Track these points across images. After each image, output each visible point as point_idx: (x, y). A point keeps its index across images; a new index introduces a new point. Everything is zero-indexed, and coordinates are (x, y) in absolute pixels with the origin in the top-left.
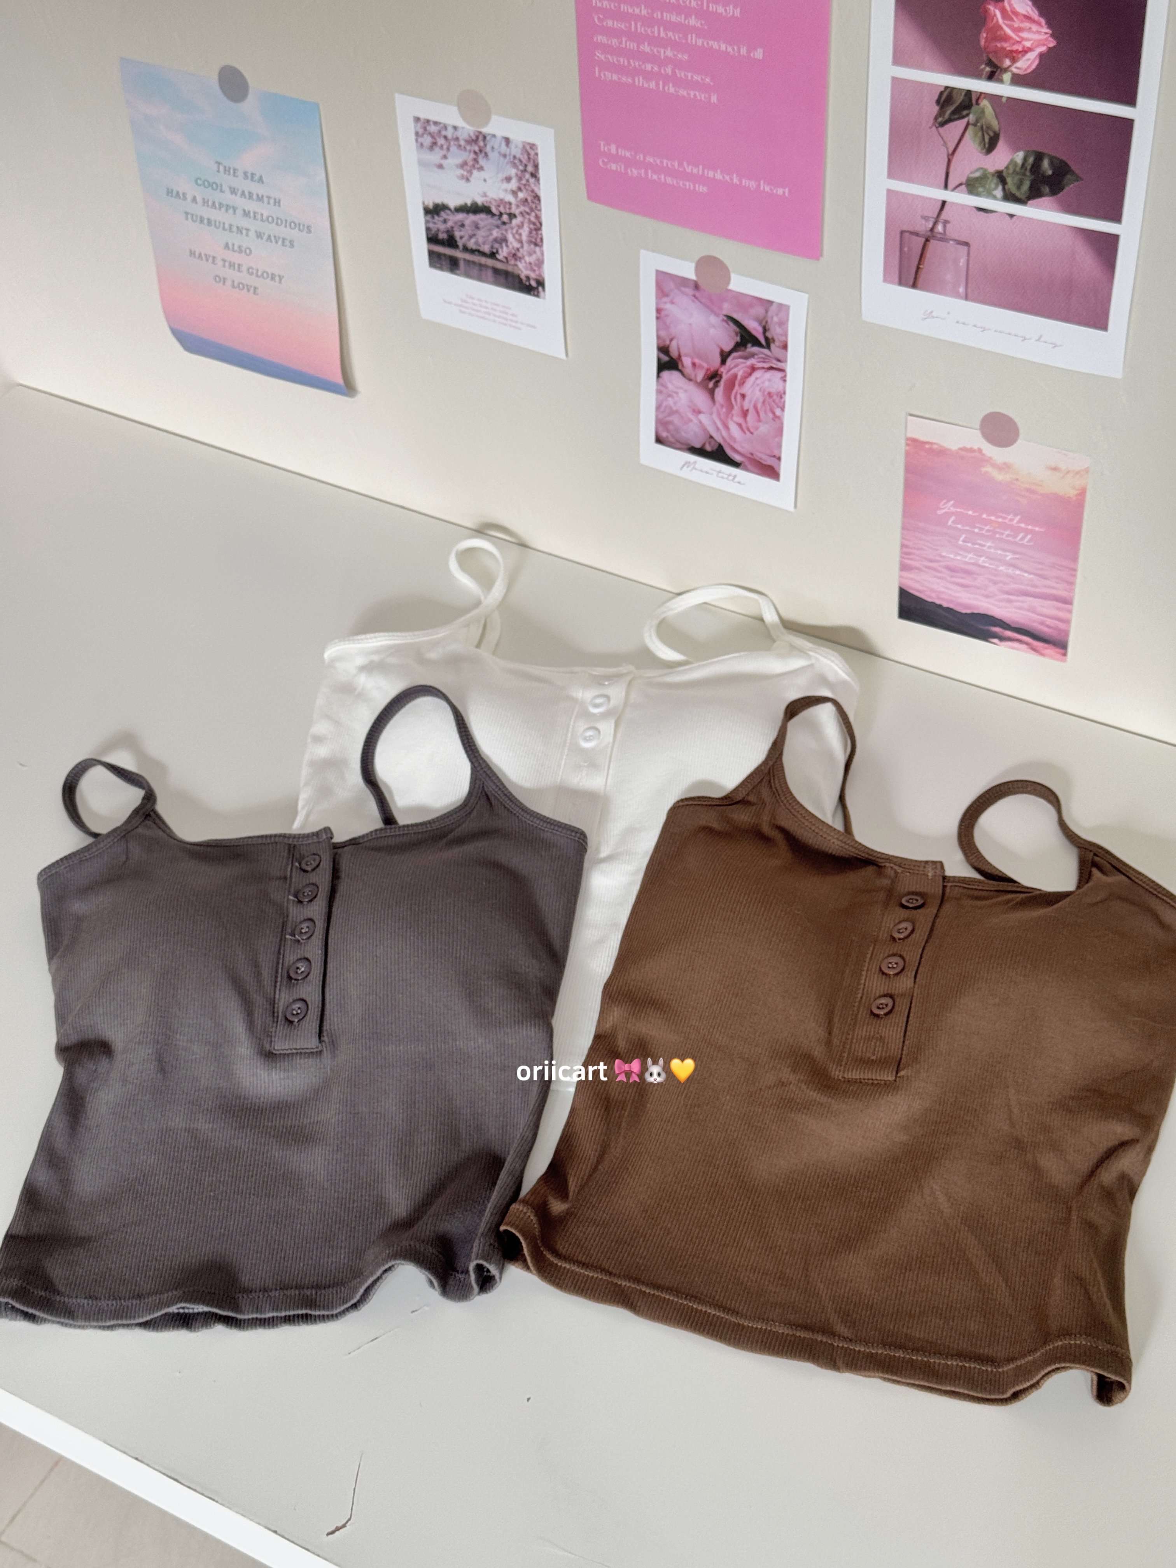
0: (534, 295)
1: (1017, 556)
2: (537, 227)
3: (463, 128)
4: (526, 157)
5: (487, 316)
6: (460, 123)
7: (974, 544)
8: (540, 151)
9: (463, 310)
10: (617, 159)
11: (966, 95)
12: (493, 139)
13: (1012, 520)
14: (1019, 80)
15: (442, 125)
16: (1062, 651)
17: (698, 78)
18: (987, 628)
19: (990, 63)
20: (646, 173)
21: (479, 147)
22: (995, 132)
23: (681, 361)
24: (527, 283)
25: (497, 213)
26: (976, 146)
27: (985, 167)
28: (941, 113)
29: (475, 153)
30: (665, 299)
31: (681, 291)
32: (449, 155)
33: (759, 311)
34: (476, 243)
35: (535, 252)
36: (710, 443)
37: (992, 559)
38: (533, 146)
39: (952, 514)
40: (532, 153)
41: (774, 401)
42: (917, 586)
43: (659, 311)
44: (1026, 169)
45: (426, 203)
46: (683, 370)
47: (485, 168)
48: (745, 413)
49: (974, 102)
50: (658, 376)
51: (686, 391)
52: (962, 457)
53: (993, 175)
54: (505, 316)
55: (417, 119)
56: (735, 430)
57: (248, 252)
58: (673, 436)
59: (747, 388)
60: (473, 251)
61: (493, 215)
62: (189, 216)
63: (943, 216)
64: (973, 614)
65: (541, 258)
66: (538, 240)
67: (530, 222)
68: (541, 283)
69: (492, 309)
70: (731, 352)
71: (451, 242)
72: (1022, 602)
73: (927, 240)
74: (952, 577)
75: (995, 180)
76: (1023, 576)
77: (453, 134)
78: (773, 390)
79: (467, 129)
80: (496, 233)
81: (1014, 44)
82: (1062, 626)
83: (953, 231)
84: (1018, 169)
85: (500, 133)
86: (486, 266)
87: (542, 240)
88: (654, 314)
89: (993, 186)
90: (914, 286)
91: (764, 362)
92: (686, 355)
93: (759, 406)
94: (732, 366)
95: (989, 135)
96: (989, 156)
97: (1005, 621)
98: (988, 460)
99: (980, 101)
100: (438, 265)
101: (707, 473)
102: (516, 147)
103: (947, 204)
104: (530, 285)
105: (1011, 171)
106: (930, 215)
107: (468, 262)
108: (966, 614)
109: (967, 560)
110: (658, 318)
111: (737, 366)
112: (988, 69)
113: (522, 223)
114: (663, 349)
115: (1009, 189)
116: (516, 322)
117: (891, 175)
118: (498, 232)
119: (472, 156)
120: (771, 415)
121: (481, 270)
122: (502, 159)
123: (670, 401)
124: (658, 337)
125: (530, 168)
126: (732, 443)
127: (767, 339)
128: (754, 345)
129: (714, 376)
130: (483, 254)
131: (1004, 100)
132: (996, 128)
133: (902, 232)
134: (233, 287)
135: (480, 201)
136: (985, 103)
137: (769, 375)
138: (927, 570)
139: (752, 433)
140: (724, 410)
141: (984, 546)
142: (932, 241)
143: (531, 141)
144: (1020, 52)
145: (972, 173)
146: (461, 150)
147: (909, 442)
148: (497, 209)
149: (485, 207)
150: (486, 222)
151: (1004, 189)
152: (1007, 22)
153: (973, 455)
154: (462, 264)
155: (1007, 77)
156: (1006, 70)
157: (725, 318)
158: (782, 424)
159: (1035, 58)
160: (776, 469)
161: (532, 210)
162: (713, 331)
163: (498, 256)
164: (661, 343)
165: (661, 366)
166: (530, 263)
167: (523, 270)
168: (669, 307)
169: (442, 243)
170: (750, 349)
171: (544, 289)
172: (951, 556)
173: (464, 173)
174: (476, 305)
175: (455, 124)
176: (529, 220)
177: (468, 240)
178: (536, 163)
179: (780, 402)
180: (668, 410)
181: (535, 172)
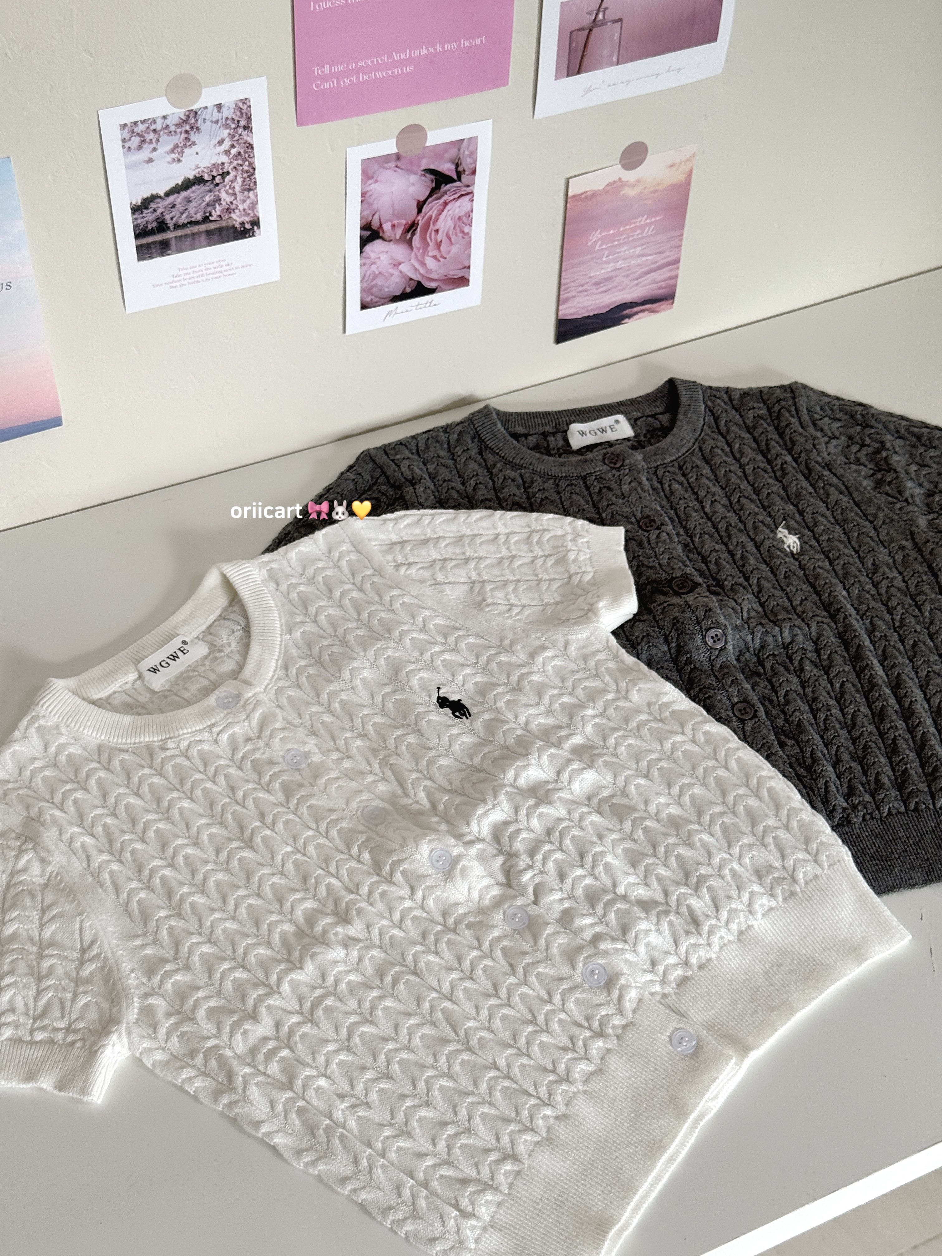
1: (644, 247)
2: (251, 173)
3: (172, 114)
4: (238, 113)
6: (170, 111)
7: (613, 255)
8: (252, 104)
9: (174, 285)
10: (330, 77)
12: (205, 111)
13: (641, 221)
15: (150, 122)
16: (672, 301)
18: (620, 314)
20: (358, 77)
21: (191, 124)
23: (382, 229)
24: (242, 229)
25: (210, 178)
29: (187, 132)
30: (370, 182)
31: (384, 168)
32: (158, 147)
33: (453, 152)
34: (187, 217)
35: (249, 197)
36: (409, 285)
37: (626, 259)
38: (245, 101)
39: (599, 240)
40: (245, 107)
41: (463, 222)
42: (572, 311)
43: (363, 195)
45: (134, 203)
46: (384, 235)
47: (196, 142)
50: (361, 252)
51: (387, 252)
54: (220, 269)
55: (124, 126)
56: (431, 263)
58: (376, 297)
59: (441, 222)
60: (184, 226)
61: (206, 182)
63: (603, 6)
64: (612, 309)
65: (255, 200)
66: (252, 185)
68: (255, 223)
69: (205, 269)
70: (426, 200)
72: (647, 279)
73: (591, 30)
74: (597, 289)
76: (648, 259)
77: (162, 123)
78: (463, 213)
79: (176, 113)
80: (208, 199)
82: (671, 282)
83: (609, 14)
85: (211, 103)
86: (199, 233)
87: (255, 182)
88: (359, 199)
90: (579, 72)
91: (456, 194)
92: (386, 222)
93: (450, 233)
94: (427, 211)
97: (635, 301)
98: (625, 184)
101: (406, 311)
102: (229, 108)
104: (245, 228)
106: (593, 9)
108: (606, 311)
109: (608, 270)
110: (362, 202)
111: (432, 208)
113: (236, 176)
114: (366, 227)
116: (231, 269)
118: (210, 196)
119: (183, 136)
120: (460, 235)
121: (194, 239)
122: (214, 125)
123: (373, 268)
124: (362, 218)
125: (243, 123)
126: (428, 276)
127: (458, 173)
128: (446, 184)
129: (412, 227)
130: (197, 223)
133: (571, 32)
135: (191, 175)
137: (458, 203)
138: (579, 294)
139: (445, 259)
140: (421, 251)
141: (621, 252)
142: (594, 30)
143: (243, 97)
146: (172, 135)
147: (569, 200)
148: (209, 175)
149: (198, 177)
150: (198, 193)
153: (615, 185)
154: (173, 243)
157: (423, 173)
158: (470, 238)
160: (467, 277)
161: (245, 160)
162: (412, 189)
163: (211, 218)
164: (364, 222)
165: (364, 242)
166: (244, 210)
167: (237, 219)
168: (373, 187)
169: (152, 232)
170: (444, 188)
171: (259, 227)
172: (598, 273)
173: (175, 156)
174: (189, 274)
175: (164, 114)
176: (242, 170)
177: (180, 217)
178: (249, 115)
179: (468, 220)
180: (371, 277)
181: (248, 124)
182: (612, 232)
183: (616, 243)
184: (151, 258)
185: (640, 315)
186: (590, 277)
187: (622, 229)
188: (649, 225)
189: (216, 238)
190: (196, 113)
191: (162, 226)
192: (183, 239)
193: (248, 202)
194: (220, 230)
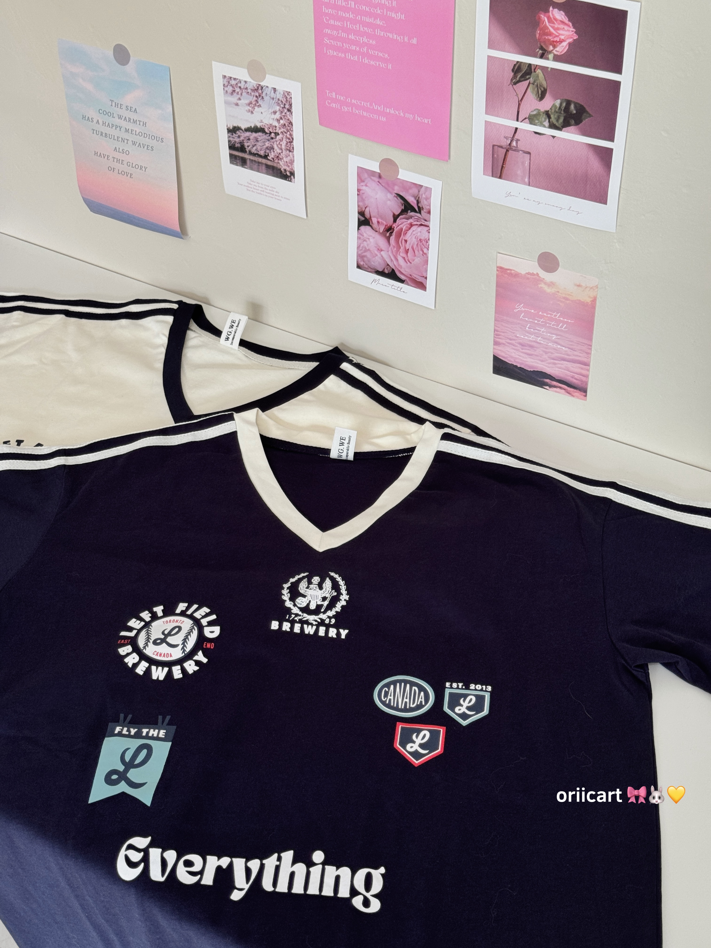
0: (289, 181)
1: (558, 337)
2: (291, 141)
3: (250, 82)
4: (285, 100)
5: (262, 193)
6: (249, 79)
7: (534, 330)
8: (292, 96)
9: (249, 189)
10: (335, 101)
11: (528, 66)
12: (267, 89)
13: (555, 316)
14: (557, 59)
15: (238, 80)
16: (584, 394)
17: (380, 54)
18: (542, 379)
19: (542, 48)
20: (352, 109)
21: (259, 93)
22: (544, 88)
23: (371, 220)
24: (285, 174)
25: (268, 132)
26: (534, 96)
27: (539, 109)
28: (515, 76)
30: (362, 184)
31: (371, 179)
32: (242, 98)
33: (414, 191)
34: (256, 150)
35: (289, 155)
36: (387, 269)
37: (544, 339)
38: (289, 93)
39: (522, 312)
40: (289, 97)
41: (423, 244)
42: (503, 354)
43: (359, 190)
44: (562, 109)
45: (229, 126)
46: (372, 225)
47: (261, 106)
48: (407, 251)
49: (533, 71)
50: (358, 229)
51: (374, 238)
52: (528, 278)
53: (543, 113)
54: (272, 193)
55: (225, 77)
56: (401, 261)
57: (127, 153)
58: (366, 264)
59: (408, 237)
60: (254, 155)
61: (267, 133)
62: (95, 132)
63: (516, 137)
64: (534, 371)
65: (293, 159)
66: (291, 148)
67: (287, 137)
68: (292, 174)
69: (266, 189)
70: (399, 215)
71: (242, 149)
72: (562, 364)
73: (507, 151)
74: (522, 349)
75: (545, 116)
76: (562, 349)
77: (245, 85)
78: (422, 238)
79: (252, 83)
80: (267, 144)
81: (555, 37)
82: (584, 379)
83: (522, 145)
84: (557, 110)
85: (270, 86)
87: (293, 148)
88: (356, 192)
89: (543, 119)
90: (500, 177)
91: (418, 221)
92: (374, 217)
93: (415, 246)
94: (399, 224)
95: (541, 89)
96: (541, 102)
97: (551, 375)
98: (542, 280)
99: (536, 70)
100: (235, 163)
101: (385, 286)
102: (280, 93)
103: (518, 129)
104: (286, 174)
105: (553, 111)
106: (509, 136)
107: (252, 161)
108: (530, 371)
109: (531, 339)
110: (358, 195)
111: (402, 223)
112: (541, 52)
113: (282, 138)
114: (361, 213)
115: (552, 121)
116: (279, 196)
117: (487, 113)
118: (268, 143)
119: (255, 98)
120: (421, 252)
122: (272, 100)
123: (365, 244)
124: (358, 206)
125: (287, 106)
126: (399, 269)
127: (419, 207)
128: (411, 212)
129: (389, 229)
130: (260, 156)
131: (549, 69)
132: (545, 86)
133: (494, 146)
134: (119, 173)
135: (259, 125)
136: (539, 71)
137: (420, 229)
138: (508, 345)
139: (411, 263)
140: (395, 249)
141: (540, 331)
142: (510, 151)
143: (288, 90)
144: (558, 42)
145: (532, 112)
146: (249, 95)
147: (498, 269)
148: (268, 130)
149: (261, 128)
150: (262, 138)
151: (549, 121)
152: (551, 25)
153: (534, 277)
155: (551, 56)
156: (550, 52)
157: (396, 195)
158: (428, 258)
159: (566, 46)
160: (425, 284)
161: (288, 130)
162: (388, 203)
163: (268, 158)
164: (360, 210)
165: (360, 223)
166: (287, 162)
167: (283, 166)
168: (365, 188)
169: (237, 149)
170: (410, 214)
171: (294, 177)
172: (522, 336)
173: (250, 109)
174: (256, 186)
175: (246, 80)
177: (252, 148)
178: (291, 103)
179: (427, 245)
180: (364, 249)
181: (290, 109)
182: (533, 311)
183: (536, 322)
185: (558, 390)
186: (516, 337)
188: (564, 323)
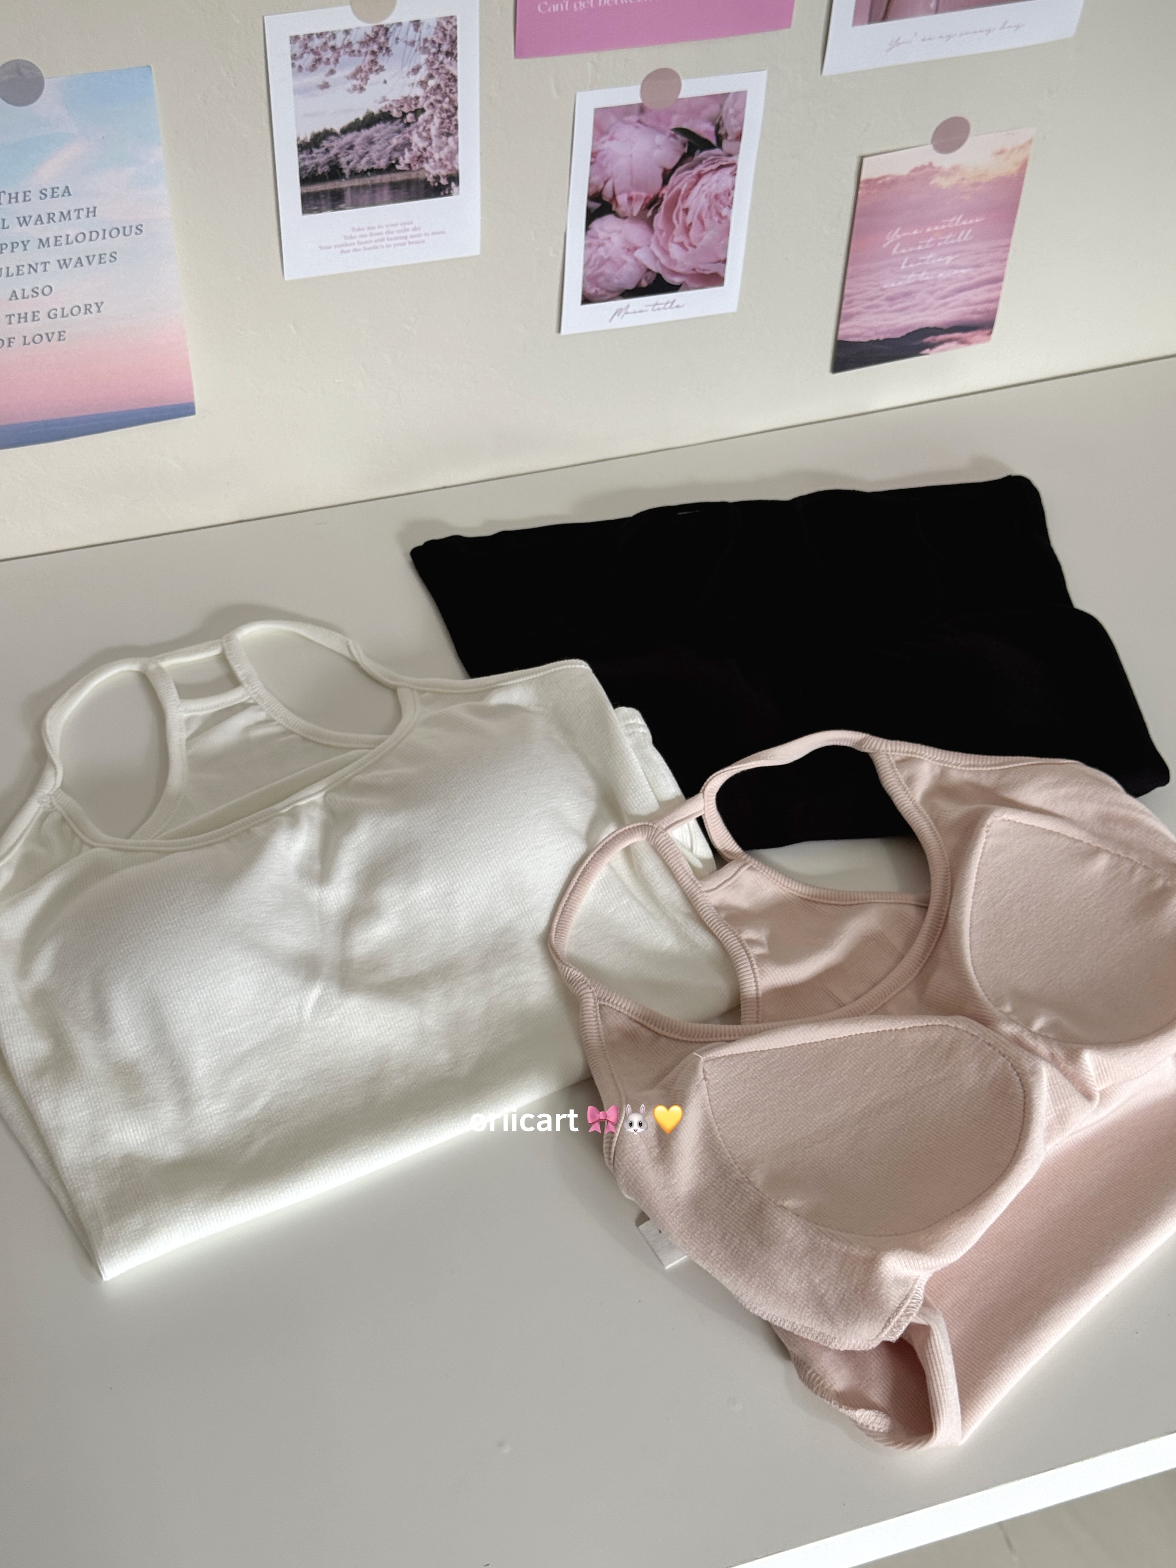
1: (957, 256)
2: (451, 113)
3: (358, 28)
4: (441, 35)
6: (354, 24)
7: (915, 263)
8: (458, 24)
9: (345, 248)
12: (399, 28)
13: (955, 222)
15: (328, 36)
16: (990, 330)
18: (919, 342)
21: (379, 44)
23: (616, 200)
24: (436, 185)
25: (400, 115)
29: (373, 53)
30: (603, 139)
31: (623, 121)
32: (337, 69)
33: (713, 109)
34: (368, 162)
35: (447, 144)
36: (646, 278)
37: (932, 270)
38: (450, 19)
39: (895, 243)
40: (449, 27)
41: (721, 203)
42: (857, 331)
43: (594, 155)
45: (302, 138)
46: (617, 210)
47: (386, 67)
50: (587, 228)
51: (620, 232)
52: (913, 179)
54: (404, 234)
55: (294, 39)
56: (675, 251)
57: (47, 291)
58: (602, 289)
59: (692, 200)
60: (364, 173)
61: (395, 119)
64: (909, 334)
65: (454, 148)
66: (452, 128)
68: (454, 178)
69: (387, 232)
70: (675, 168)
74: (891, 306)
76: (961, 273)
77: (345, 39)
78: (721, 190)
79: (362, 27)
80: (395, 141)
82: (990, 306)
85: (407, 18)
86: (381, 185)
87: (456, 126)
88: (589, 159)
91: (713, 164)
92: (621, 193)
93: (703, 216)
94: (676, 183)
97: (940, 326)
98: (937, 171)
102: (429, 26)
104: (440, 184)
108: (901, 336)
109: (908, 282)
110: (592, 163)
111: (681, 180)
113: (432, 116)
114: (595, 196)
116: (420, 235)
118: (398, 139)
119: (369, 58)
120: (716, 219)
121: (374, 192)
122: (409, 47)
123: (601, 251)
124: (590, 185)
125: (445, 47)
126: (672, 268)
127: (718, 137)
128: (702, 150)
129: (654, 203)
130: (379, 171)
134: (26, 343)
135: (376, 109)
137: (716, 177)
138: (866, 310)
139: (695, 247)
140: (664, 235)
141: (925, 260)
143: (448, 14)
146: (355, 56)
147: (861, 186)
148: (398, 111)
149: (384, 113)
150: (383, 133)
153: (923, 171)
154: (348, 195)
157: (673, 133)
158: (729, 223)
160: (721, 273)
161: (445, 95)
162: (657, 153)
163: (398, 167)
164: (593, 191)
165: (592, 216)
166: (440, 160)
167: (431, 171)
168: (608, 146)
169: (322, 179)
170: (699, 155)
171: (457, 183)
172: (892, 285)
173: (357, 83)
174: (365, 236)
175: (347, 28)
176: (441, 109)
177: (358, 162)
178: (454, 38)
179: (728, 200)
180: (598, 262)
181: (452, 49)
182: (915, 232)
183: (920, 248)
184: (320, 211)
185: (946, 345)
186: (883, 290)
187: (929, 230)
188: (967, 227)
189: (403, 193)
190: (387, 30)
191: (335, 171)
192: (361, 191)
193: (446, 150)
194: (408, 183)
